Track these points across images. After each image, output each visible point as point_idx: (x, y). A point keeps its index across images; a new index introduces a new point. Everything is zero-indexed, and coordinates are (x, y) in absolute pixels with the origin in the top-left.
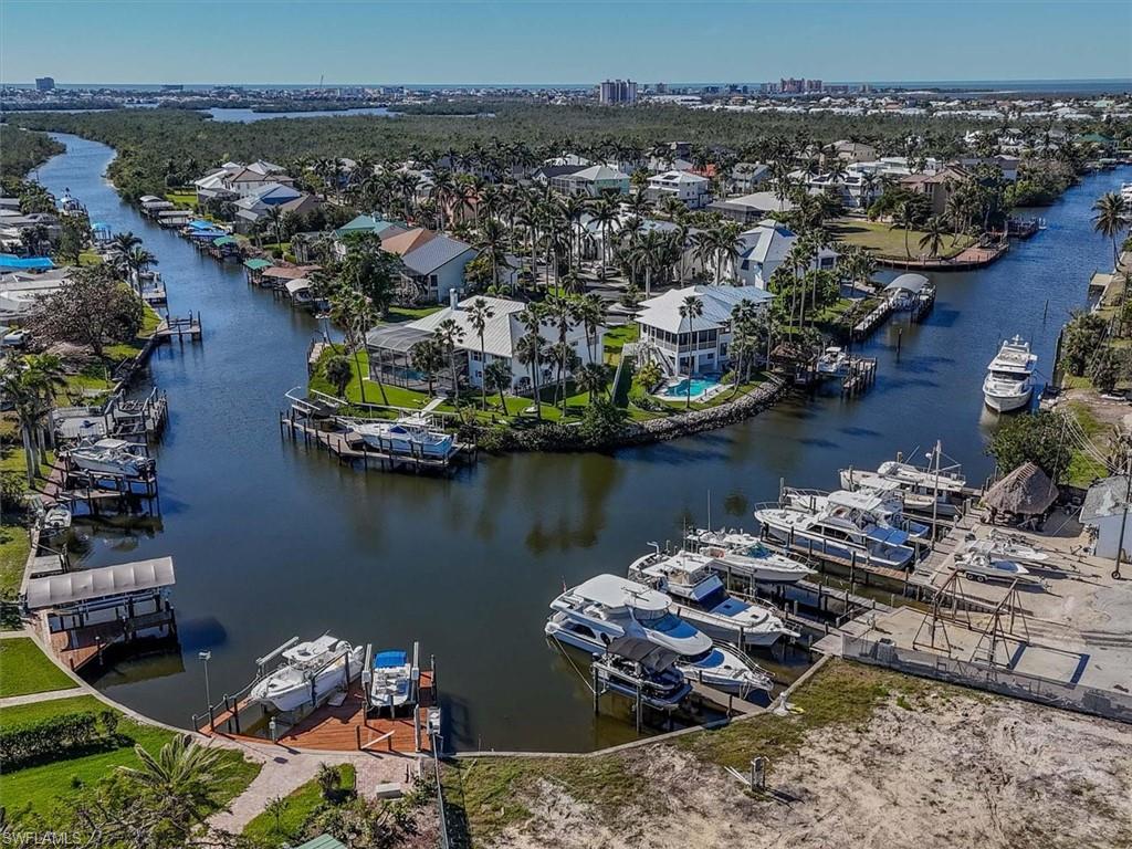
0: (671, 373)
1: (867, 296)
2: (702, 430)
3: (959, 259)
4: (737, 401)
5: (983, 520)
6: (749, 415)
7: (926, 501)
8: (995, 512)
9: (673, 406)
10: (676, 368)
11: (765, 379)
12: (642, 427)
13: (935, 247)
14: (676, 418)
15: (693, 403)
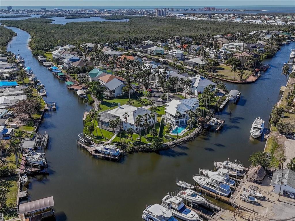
0: (173, 125)
1: (223, 95)
2: (181, 144)
3: (247, 80)
4: (190, 135)
6: (193, 139)
9: (174, 137)
10: (175, 124)
11: (196, 127)
12: (166, 145)
13: (241, 77)
14: (175, 141)
15: (179, 136)
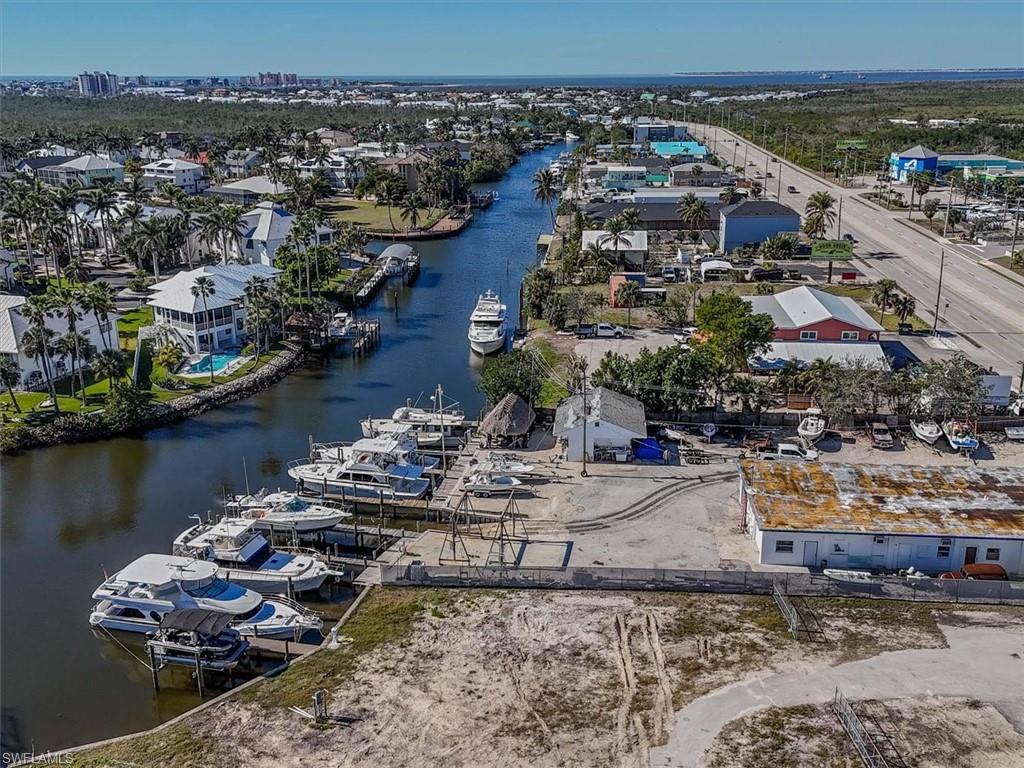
0: (191, 351)
1: (363, 265)
2: (229, 402)
3: (435, 229)
4: (260, 371)
5: (482, 446)
6: (273, 382)
7: (434, 437)
8: (490, 438)
9: (198, 383)
10: (196, 345)
11: (283, 348)
12: (169, 407)
13: (414, 220)
14: (203, 393)
15: (218, 377)
